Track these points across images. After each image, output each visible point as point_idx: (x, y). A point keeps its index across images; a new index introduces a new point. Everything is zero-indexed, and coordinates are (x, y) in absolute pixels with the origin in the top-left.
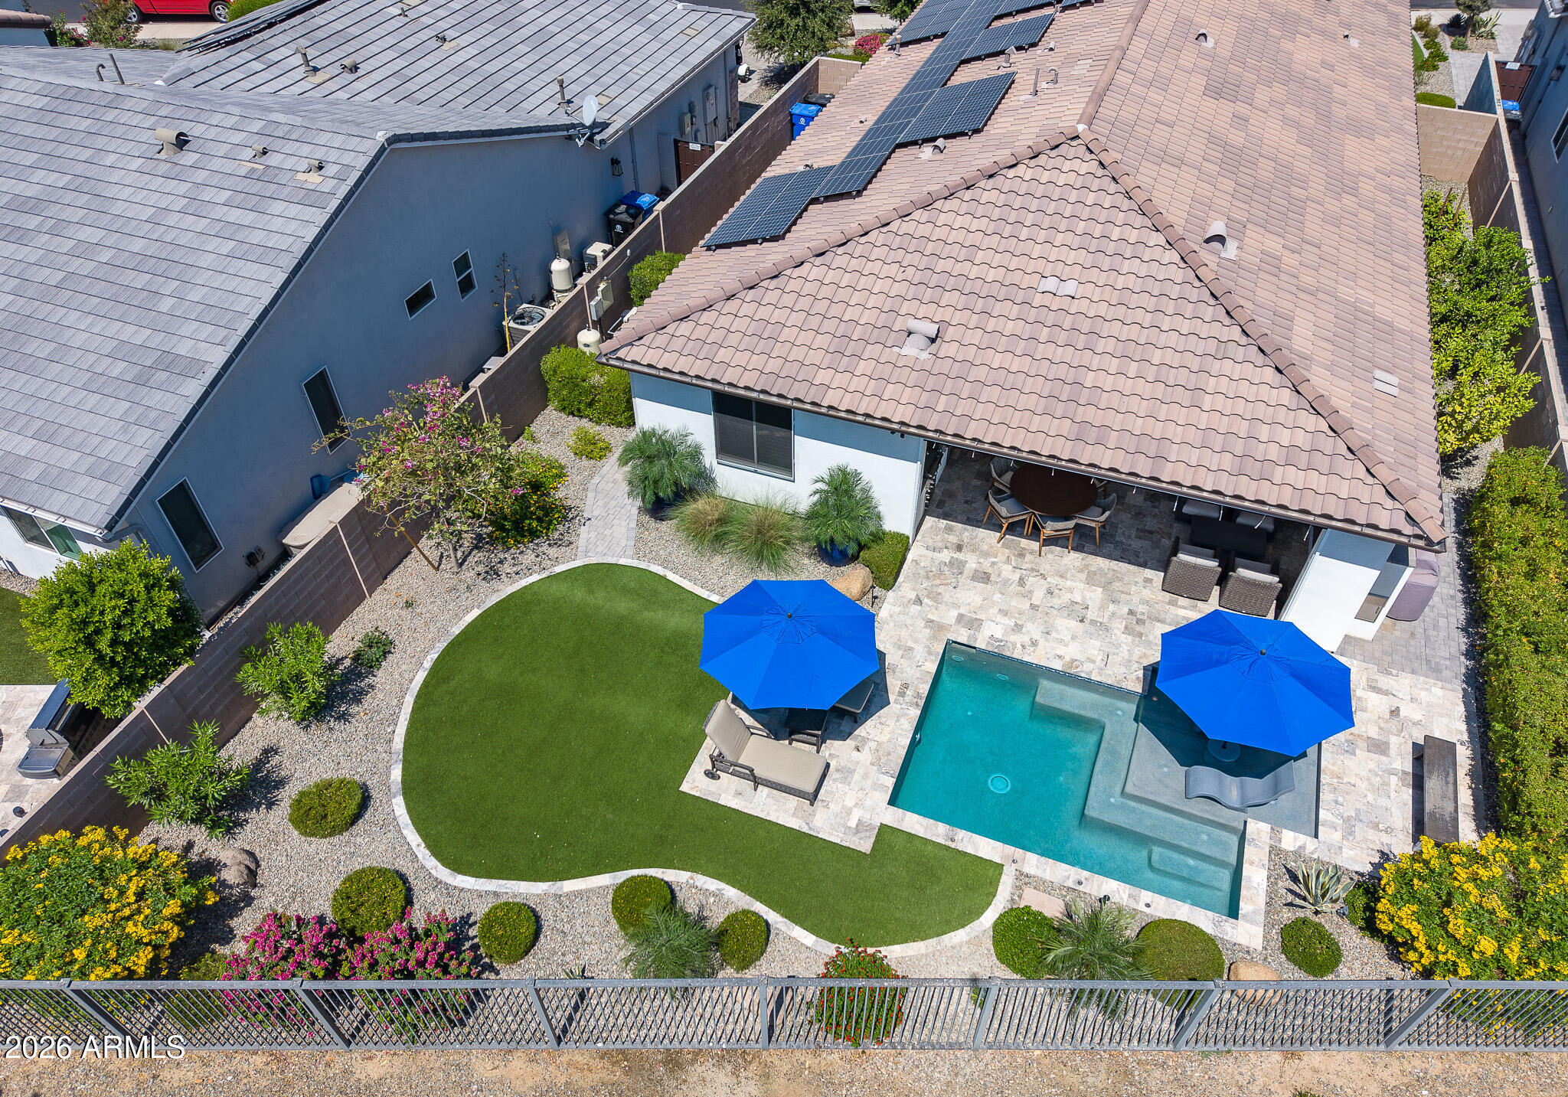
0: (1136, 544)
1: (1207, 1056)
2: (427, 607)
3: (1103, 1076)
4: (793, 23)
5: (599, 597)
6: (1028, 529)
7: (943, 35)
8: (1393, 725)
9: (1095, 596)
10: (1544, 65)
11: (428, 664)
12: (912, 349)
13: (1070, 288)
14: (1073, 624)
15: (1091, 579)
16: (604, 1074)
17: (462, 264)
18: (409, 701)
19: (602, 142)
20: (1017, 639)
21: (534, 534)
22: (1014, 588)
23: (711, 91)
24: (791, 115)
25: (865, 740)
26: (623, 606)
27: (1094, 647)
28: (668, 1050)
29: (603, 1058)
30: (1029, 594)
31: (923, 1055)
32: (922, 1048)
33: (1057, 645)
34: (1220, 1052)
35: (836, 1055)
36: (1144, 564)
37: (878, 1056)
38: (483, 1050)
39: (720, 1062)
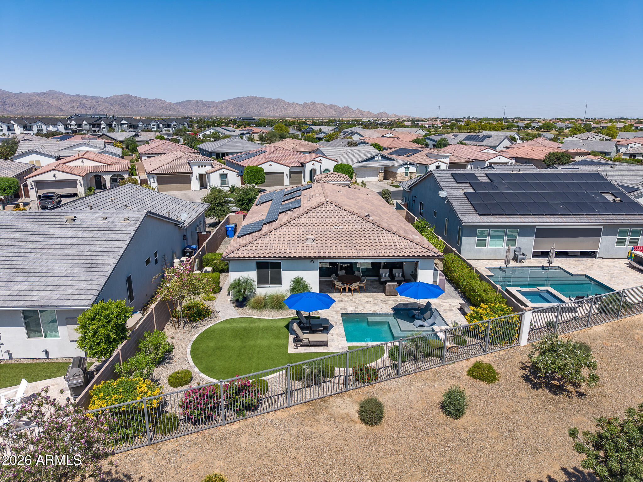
0: (374, 290)
1: (450, 364)
2: (179, 337)
3: (431, 374)
6: (348, 290)
7: (271, 200)
8: (451, 306)
9: (371, 299)
10: (410, 202)
11: (189, 348)
12: (309, 243)
13: (341, 227)
14: (369, 305)
15: (368, 297)
16: (307, 408)
17: (156, 254)
18: (189, 356)
19: (184, 227)
20: (358, 310)
21: (204, 316)
22: (350, 302)
24: (226, 228)
25: (333, 334)
27: (377, 307)
28: (321, 398)
29: (304, 405)
30: (355, 302)
31: (387, 382)
32: (387, 380)
33: (368, 309)
34: (453, 363)
35: (366, 388)
36: (378, 293)
37: (377, 385)
38: (268, 412)
39: (336, 397)
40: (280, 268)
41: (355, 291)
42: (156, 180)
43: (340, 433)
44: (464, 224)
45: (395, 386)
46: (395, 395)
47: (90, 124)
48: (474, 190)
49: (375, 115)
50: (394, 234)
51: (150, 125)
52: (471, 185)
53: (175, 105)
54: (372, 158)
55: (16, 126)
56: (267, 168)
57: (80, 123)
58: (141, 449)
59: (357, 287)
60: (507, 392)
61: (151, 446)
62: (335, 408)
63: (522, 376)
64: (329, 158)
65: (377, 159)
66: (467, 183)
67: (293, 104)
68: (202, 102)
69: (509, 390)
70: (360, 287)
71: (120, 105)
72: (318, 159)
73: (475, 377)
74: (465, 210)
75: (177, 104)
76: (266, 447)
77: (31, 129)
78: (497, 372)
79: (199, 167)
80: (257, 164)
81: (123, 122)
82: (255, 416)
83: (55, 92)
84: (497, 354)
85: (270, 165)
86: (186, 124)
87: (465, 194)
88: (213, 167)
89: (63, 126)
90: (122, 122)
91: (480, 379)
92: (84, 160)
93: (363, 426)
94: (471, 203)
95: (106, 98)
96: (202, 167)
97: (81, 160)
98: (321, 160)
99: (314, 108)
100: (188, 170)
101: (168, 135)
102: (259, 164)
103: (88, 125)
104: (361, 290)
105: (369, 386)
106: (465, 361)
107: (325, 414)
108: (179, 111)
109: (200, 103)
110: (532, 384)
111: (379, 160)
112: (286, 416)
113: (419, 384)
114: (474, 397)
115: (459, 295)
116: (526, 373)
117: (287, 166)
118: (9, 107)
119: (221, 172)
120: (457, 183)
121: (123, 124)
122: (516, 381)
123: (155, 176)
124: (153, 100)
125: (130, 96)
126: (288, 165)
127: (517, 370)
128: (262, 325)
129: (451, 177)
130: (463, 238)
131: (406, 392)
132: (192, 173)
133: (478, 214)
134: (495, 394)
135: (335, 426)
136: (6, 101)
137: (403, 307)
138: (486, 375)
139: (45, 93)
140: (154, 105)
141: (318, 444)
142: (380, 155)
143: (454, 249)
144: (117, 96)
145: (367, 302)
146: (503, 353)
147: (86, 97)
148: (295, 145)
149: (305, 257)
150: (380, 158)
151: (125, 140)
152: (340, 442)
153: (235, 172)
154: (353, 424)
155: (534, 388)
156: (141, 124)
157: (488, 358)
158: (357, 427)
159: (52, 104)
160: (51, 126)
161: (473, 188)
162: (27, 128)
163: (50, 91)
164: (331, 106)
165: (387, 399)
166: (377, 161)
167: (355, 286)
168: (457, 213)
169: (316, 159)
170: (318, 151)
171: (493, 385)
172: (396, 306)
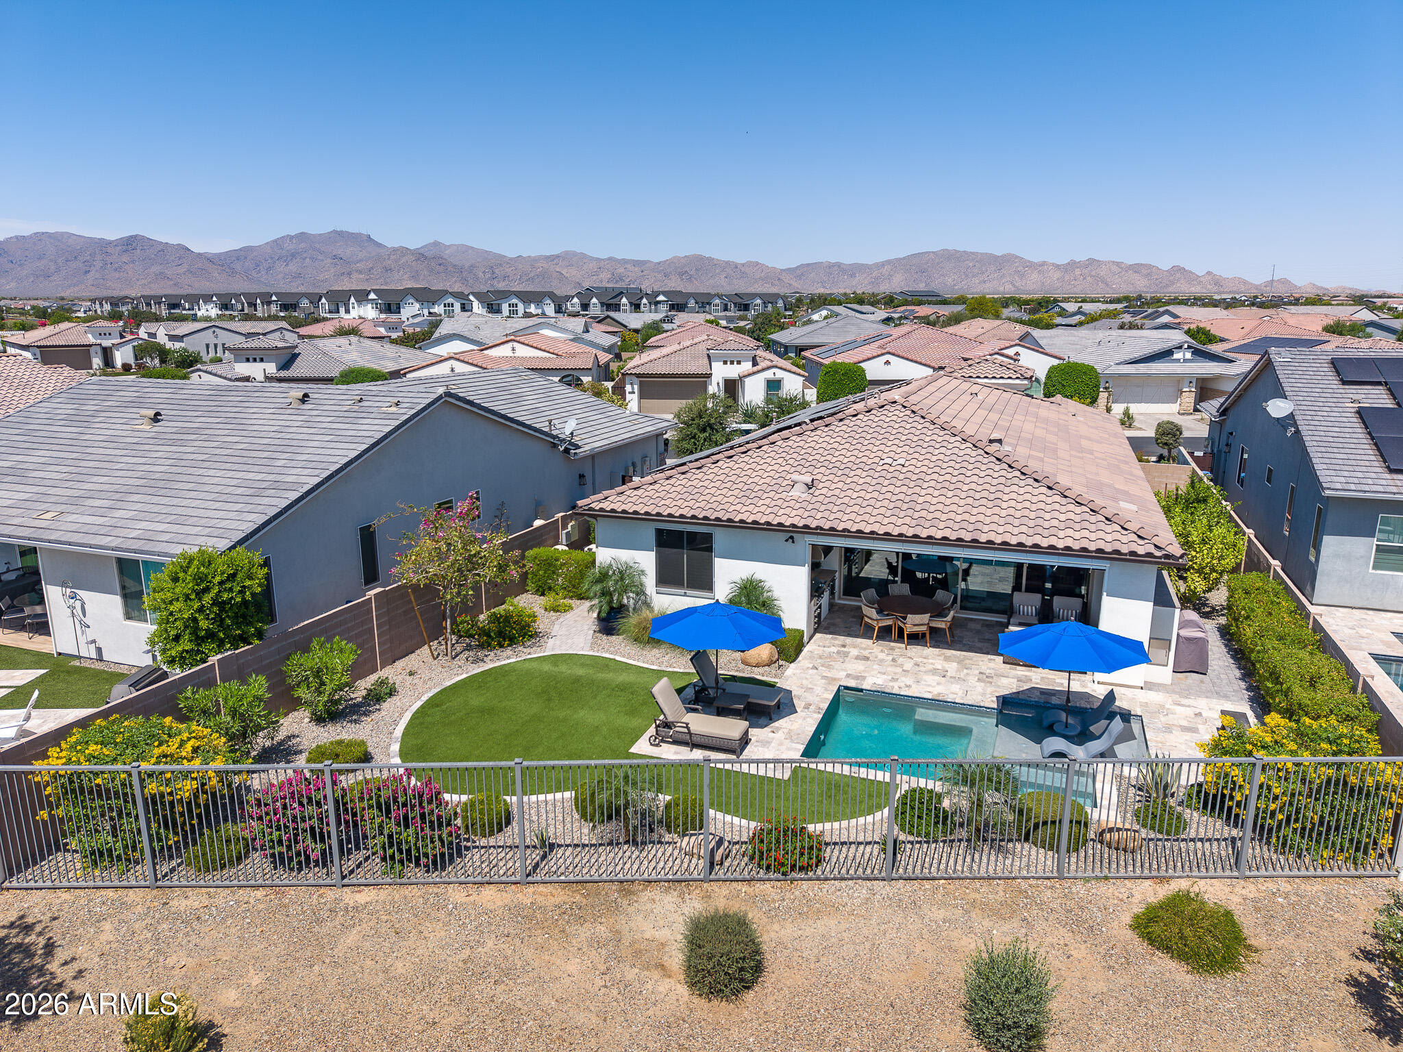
0: (979, 645)
1: (1088, 881)
2: (424, 673)
3: (1002, 893)
4: (703, 436)
5: (563, 668)
6: (895, 633)
8: (1199, 719)
9: (951, 666)
11: (425, 698)
12: (796, 492)
13: (901, 462)
14: (938, 678)
15: (947, 659)
16: (565, 898)
18: (407, 717)
19: (575, 454)
20: (896, 685)
22: (889, 663)
23: (648, 459)
25: (778, 729)
26: (580, 672)
27: (956, 688)
28: (622, 882)
29: (564, 888)
30: (901, 666)
31: (843, 884)
32: (843, 879)
33: (929, 687)
34: (1097, 878)
35: (768, 885)
36: (988, 653)
37: (805, 885)
38: (461, 883)
39: (667, 890)
40: (710, 549)
41: (915, 638)
42: (636, 387)
43: (603, 990)
44: (1328, 492)
45: (857, 902)
46: (843, 926)
47: (602, 304)
48: (1398, 404)
49: (1257, 287)
50: (1050, 488)
51: (709, 304)
52: (1389, 389)
53: (784, 274)
54: (1166, 354)
55: (476, 304)
56: (874, 370)
57: (585, 302)
58: (131, 892)
59: (924, 628)
60: (1259, 1022)
61: (155, 892)
62: (640, 918)
63: (1352, 982)
64: (1048, 351)
65: (1178, 355)
66: (1379, 383)
67: (1043, 264)
68: (839, 265)
69: (1270, 1014)
70: (933, 631)
71: (681, 274)
72: (1011, 352)
73: (1151, 940)
74: (1345, 456)
75: (789, 270)
76: (386, 971)
77: (499, 311)
78: (1252, 941)
79: (725, 363)
80: (855, 360)
81: (661, 298)
82: (423, 884)
83: (574, 254)
84: (1284, 886)
85: (887, 363)
86: (780, 304)
87: (1360, 413)
88: (755, 364)
89: (552, 305)
90: (658, 299)
91: (1167, 949)
92: (516, 344)
93: (683, 990)
94: (1372, 438)
95: (659, 263)
96: (732, 363)
97: (510, 344)
98: (1017, 354)
99: (1093, 273)
100: (703, 370)
101: (729, 320)
102: (861, 359)
103: (599, 305)
104: (934, 637)
105: (779, 884)
106: (1148, 882)
107: (599, 927)
108: (790, 285)
109: (836, 268)
110: (1383, 1019)
111: (1185, 361)
112: (500, 903)
113: (940, 914)
114: (1112, 1002)
115: (1246, 694)
116: (1375, 974)
117: (929, 366)
118: (499, 282)
119: (769, 374)
120: (1344, 383)
121: (659, 302)
122: (1316, 990)
123: (636, 380)
124: (743, 265)
125: (700, 258)
126: (933, 364)
127: (1343, 954)
128: (622, 678)
129: (1327, 369)
130: (1327, 539)
131: (883, 927)
132: (709, 376)
133: (1388, 467)
134: (1203, 1015)
135: (603, 968)
136: (496, 271)
137: (1035, 698)
138: (1192, 941)
139: (558, 256)
140: (744, 275)
141: (519, 1004)
142: (1189, 347)
143: (1275, 563)
144: (679, 258)
145: (934, 672)
146: (1315, 888)
147: (624, 262)
148: (984, 331)
149: (768, 523)
150: (1188, 355)
151: (643, 328)
152: (581, 1018)
153: (799, 375)
154: (656, 974)
155: (1380, 1034)
156: (692, 303)
157: (1244, 892)
158: (661, 989)
159: (568, 275)
160: (532, 305)
161: (1395, 398)
162: (493, 309)
163: (567, 252)
164: (1136, 268)
165: (809, 931)
166: (1178, 360)
167: (916, 622)
168: (1314, 461)
169: (1005, 352)
170: (1029, 337)
171: (1211, 983)
172: (1018, 693)
